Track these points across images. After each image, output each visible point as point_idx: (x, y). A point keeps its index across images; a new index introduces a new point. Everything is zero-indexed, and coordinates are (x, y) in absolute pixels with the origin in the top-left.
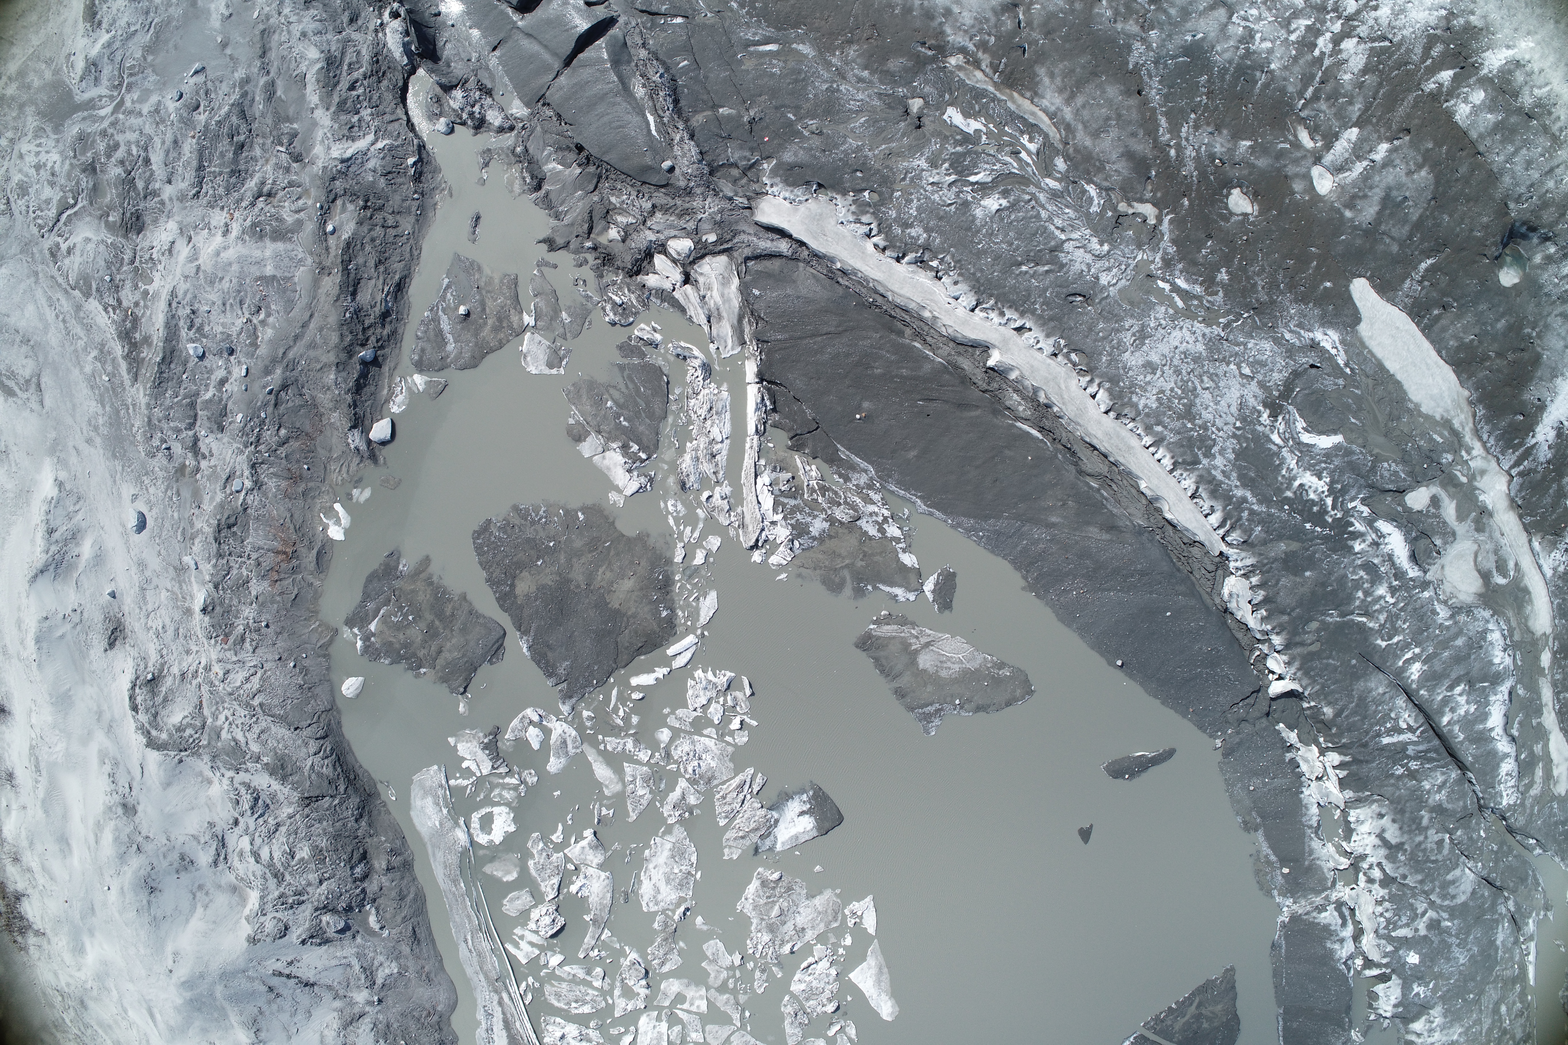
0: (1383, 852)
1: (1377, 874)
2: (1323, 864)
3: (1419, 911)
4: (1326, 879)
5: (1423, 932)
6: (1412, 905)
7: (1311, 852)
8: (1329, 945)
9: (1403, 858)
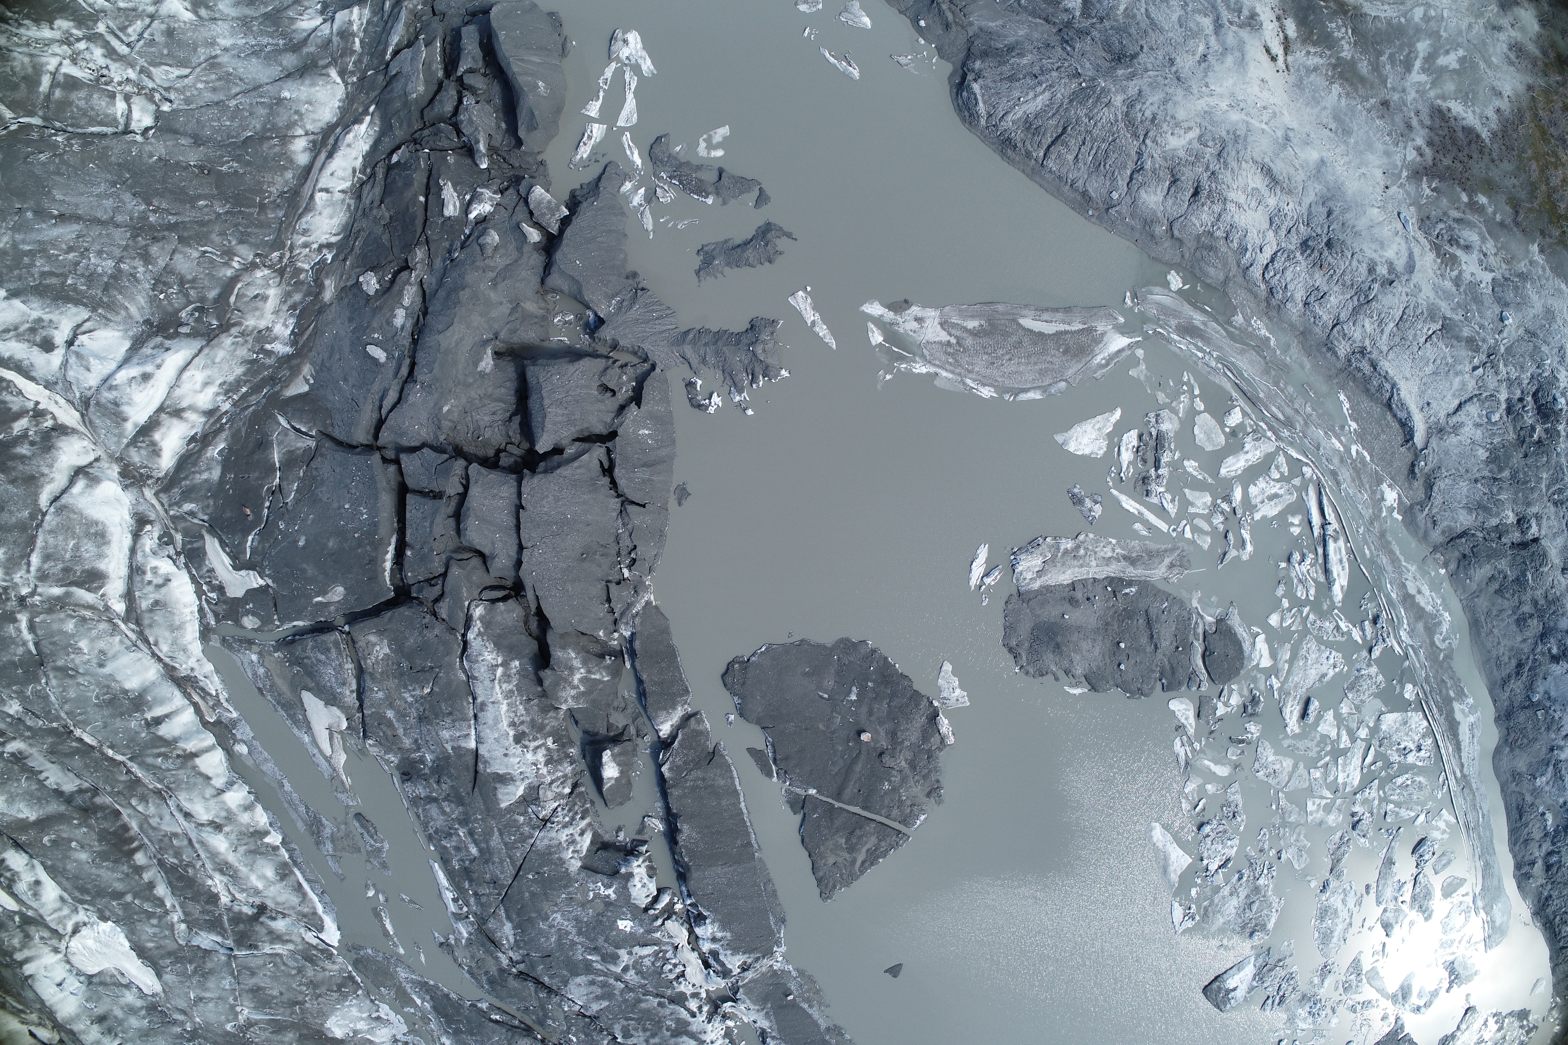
0: (694, 1028)
1: (693, 1005)
2: (752, 1007)
3: (632, 972)
4: (745, 994)
5: (623, 953)
6: (644, 978)
7: (767, 1016)
8: (728, 935)
9: (669, 1023)
